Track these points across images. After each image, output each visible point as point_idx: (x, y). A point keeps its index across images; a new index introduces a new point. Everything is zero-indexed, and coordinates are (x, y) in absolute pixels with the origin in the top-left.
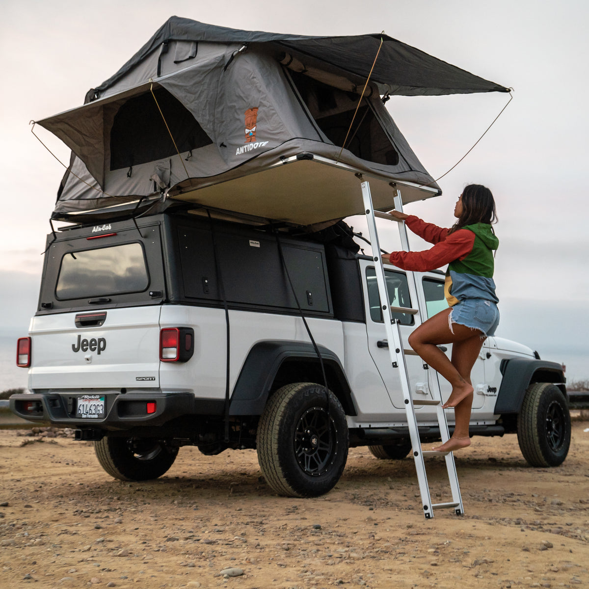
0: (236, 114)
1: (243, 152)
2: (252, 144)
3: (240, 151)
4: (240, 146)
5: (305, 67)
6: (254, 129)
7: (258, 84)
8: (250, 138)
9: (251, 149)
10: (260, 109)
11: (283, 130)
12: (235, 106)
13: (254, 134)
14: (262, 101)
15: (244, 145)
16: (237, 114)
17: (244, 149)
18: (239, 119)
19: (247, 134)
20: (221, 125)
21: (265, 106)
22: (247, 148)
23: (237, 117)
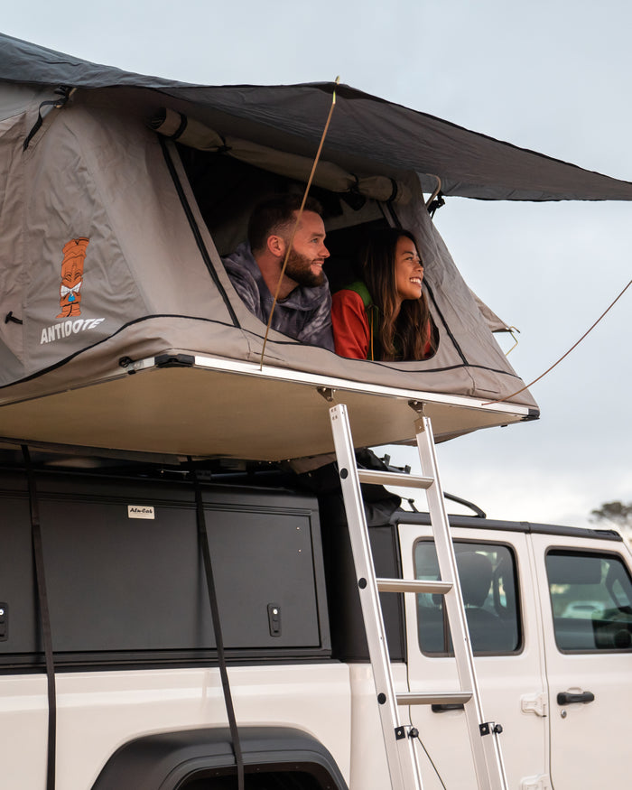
0: (45, 250)
1: (54, 339)
2: (69, 323)
3: (47, 336)
4: (48, 324)
5: (224, 141)
6: (77, 288)
7: (89, 186)
8: (68, 308)
9: (68, 334)
10: (93, 242)
11: (130, 296)
12: (42, 232)
13: (77, 299)
14: (95, 223)
15: (55, 323)
16: (48, 249)
17: (56, 331)
18: (49, 263)
19: (64, 298)
20: (10, 274)
21: (100, 236)
22: (60, 329)
23: (47, 256)
